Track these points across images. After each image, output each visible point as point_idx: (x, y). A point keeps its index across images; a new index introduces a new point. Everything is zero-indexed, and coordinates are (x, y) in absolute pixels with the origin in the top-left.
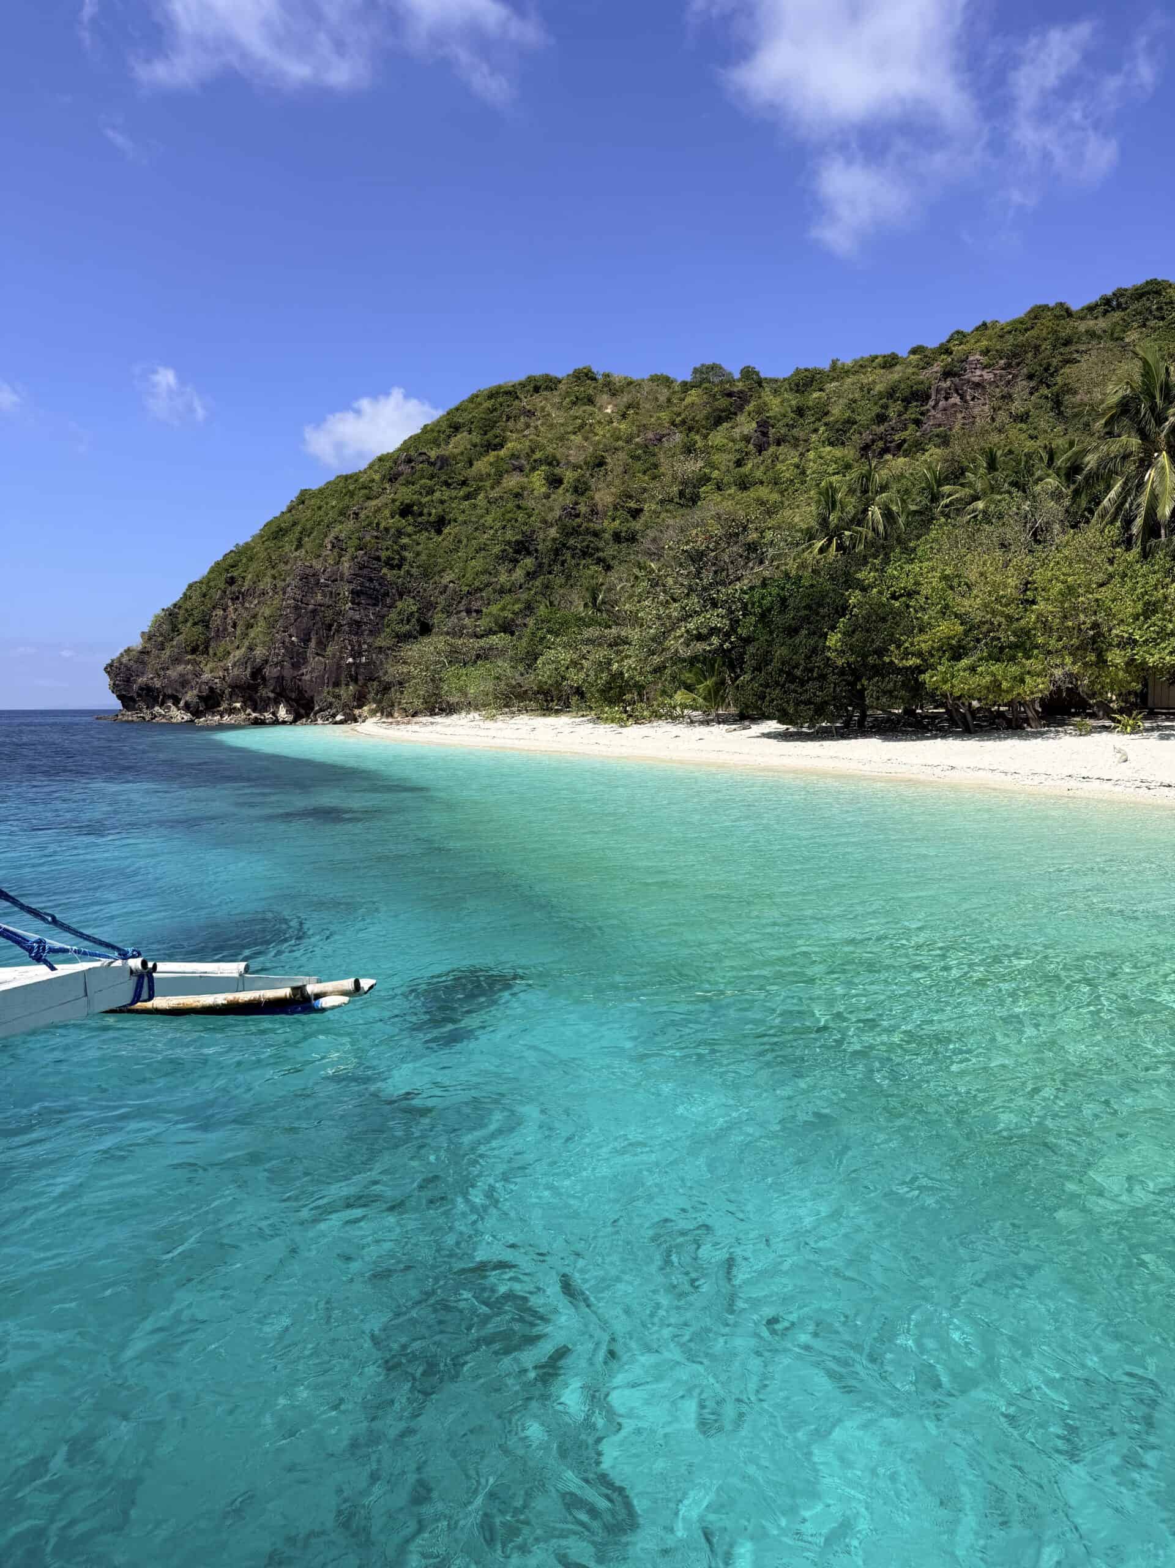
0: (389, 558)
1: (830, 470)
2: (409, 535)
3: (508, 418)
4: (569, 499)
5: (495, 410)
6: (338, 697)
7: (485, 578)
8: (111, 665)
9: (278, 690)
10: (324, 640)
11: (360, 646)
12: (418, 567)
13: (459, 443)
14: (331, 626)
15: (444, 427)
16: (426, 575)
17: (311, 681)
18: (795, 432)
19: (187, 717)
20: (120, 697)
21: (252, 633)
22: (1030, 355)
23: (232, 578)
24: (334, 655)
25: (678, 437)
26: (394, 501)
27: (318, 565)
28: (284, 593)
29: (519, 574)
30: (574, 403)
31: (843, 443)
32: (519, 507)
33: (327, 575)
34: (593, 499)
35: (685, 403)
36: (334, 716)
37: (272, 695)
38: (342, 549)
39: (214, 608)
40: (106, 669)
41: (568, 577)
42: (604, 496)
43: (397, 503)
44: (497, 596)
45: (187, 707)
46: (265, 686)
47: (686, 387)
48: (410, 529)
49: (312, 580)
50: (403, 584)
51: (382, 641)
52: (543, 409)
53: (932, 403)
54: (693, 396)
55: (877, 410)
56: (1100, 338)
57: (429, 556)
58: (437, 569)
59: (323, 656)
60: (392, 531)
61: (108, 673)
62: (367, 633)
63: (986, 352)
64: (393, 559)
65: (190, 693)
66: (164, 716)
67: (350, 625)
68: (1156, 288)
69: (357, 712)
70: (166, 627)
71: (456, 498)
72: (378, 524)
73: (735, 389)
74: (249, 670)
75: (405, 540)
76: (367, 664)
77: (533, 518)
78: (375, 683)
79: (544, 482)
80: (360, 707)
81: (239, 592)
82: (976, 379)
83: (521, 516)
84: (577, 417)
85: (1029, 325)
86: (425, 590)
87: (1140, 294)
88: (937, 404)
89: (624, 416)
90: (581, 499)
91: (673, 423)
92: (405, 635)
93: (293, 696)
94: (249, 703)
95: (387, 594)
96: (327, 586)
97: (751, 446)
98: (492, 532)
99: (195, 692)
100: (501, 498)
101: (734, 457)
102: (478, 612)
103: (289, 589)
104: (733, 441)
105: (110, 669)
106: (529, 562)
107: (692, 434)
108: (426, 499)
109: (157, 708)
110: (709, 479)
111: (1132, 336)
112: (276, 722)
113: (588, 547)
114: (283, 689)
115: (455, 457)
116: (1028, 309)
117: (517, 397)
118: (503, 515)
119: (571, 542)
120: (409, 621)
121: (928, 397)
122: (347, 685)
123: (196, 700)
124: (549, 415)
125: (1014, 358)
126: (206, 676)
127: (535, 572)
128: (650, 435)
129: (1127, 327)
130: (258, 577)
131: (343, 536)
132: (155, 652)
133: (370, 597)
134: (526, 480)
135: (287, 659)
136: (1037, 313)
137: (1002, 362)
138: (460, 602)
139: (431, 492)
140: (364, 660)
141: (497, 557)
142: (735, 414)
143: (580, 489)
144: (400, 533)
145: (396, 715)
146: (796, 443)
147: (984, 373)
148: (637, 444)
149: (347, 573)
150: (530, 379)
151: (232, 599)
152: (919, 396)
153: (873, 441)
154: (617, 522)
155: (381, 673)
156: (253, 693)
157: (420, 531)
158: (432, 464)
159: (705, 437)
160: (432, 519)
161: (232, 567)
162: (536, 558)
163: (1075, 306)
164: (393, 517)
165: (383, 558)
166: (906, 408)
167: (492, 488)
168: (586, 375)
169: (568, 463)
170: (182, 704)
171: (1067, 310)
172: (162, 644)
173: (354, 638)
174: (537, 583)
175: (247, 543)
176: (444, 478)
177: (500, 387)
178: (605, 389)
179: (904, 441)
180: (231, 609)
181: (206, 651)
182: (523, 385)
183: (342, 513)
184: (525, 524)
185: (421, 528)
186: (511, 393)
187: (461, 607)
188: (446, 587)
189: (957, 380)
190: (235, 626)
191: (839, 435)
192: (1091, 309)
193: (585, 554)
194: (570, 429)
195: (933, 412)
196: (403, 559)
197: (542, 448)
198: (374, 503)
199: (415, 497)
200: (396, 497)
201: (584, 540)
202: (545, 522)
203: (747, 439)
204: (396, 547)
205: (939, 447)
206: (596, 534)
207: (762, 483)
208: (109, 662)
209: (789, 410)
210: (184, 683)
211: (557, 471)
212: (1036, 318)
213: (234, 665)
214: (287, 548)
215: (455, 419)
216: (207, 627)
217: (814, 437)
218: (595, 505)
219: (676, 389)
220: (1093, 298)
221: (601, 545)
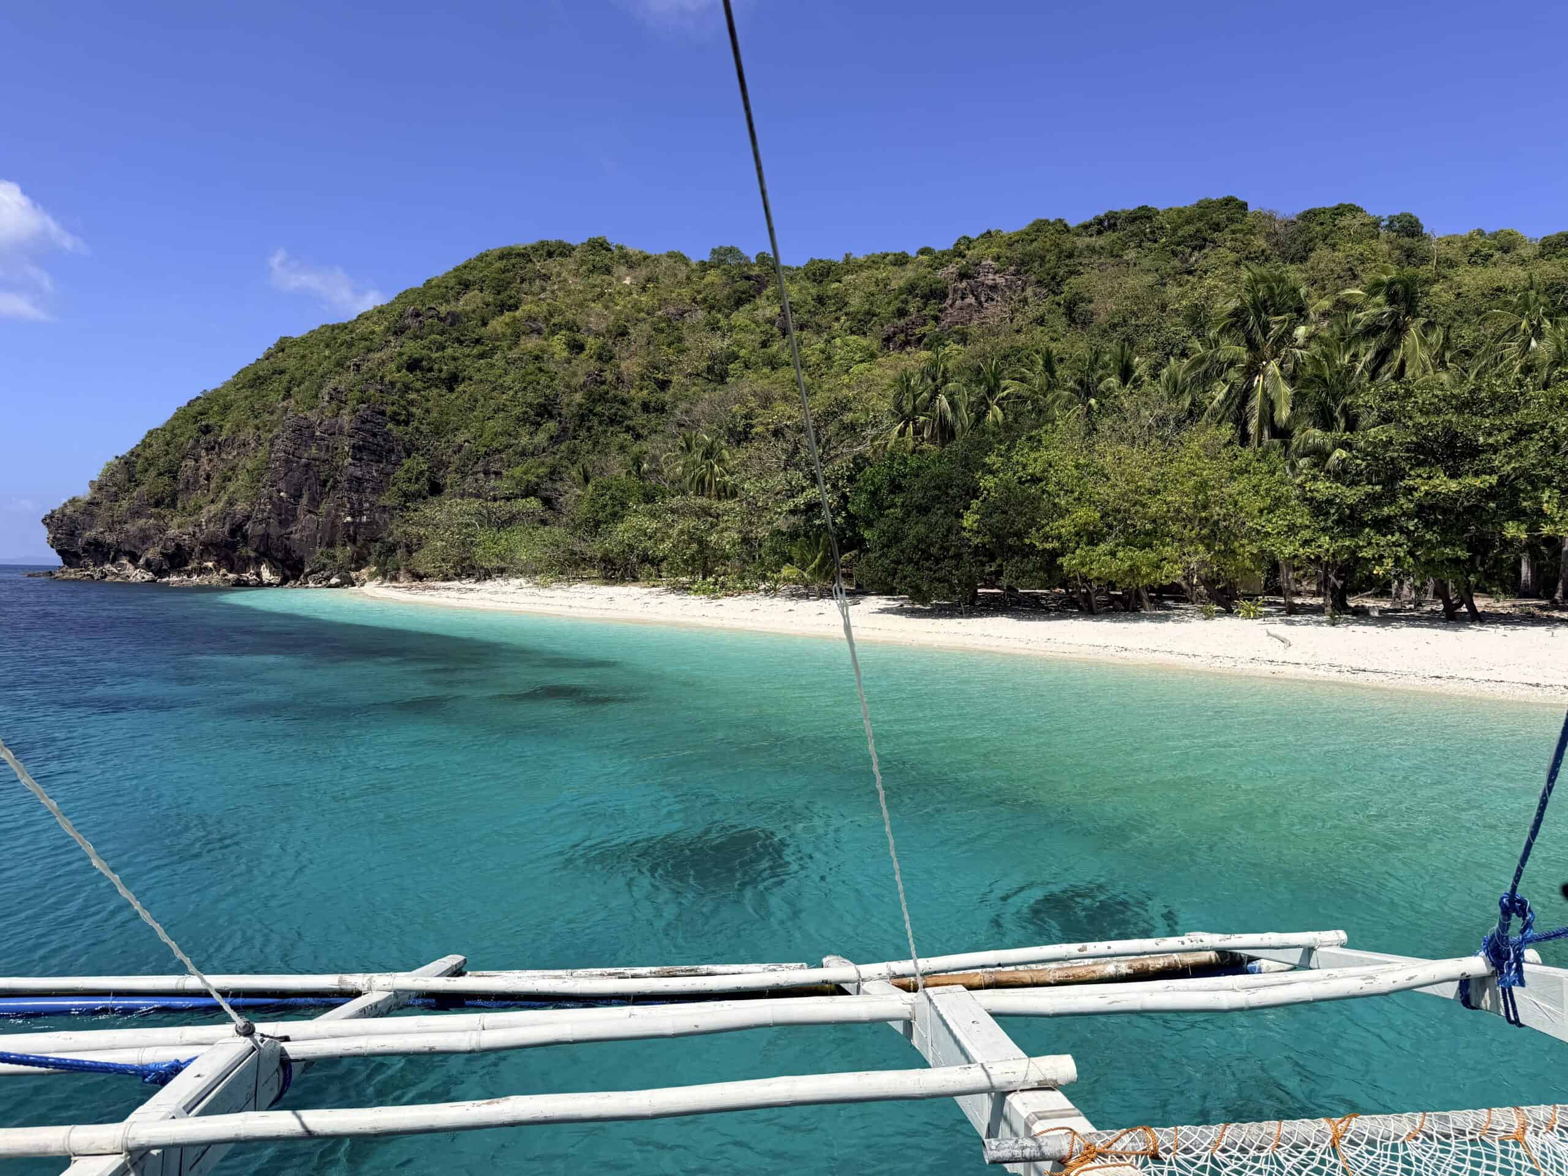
0: (396, 414)
1: (857, 357)
2: (418, 391)
3: (523, 281)
4: (593, 365)
5: (508, 271)
6: (333, 557)
7: (504, 440)
8: (51, 517)
9: (262, 549)
10: (317, 497)
11: (361, 504)
12: (428, 424)
13: (471, 301)
14: (326, 482)
15: (452, 282)
16: (438, 431)
17: (301, 540)
18: (817, 318)
19: (149, 576)
20: (59, 552)
21: (231, 487)
22: (1036, 264)
23: (207, 426)
24: (329, 514)
25: (701, 314)
26: (401, 354)
27: (313, 416)
28: (272, 445)
29: (541, 438)
30: (591, 272)
31: (864, 333)
32: (541, 370)
33: (323, 428)
34: (619, 367)
35: (705, 281)
36: (328, 578)
37: (252, 554)
38: (341, 401)
39: (183, 458)
40: (43, 521)
41: (596, 443)
42: (630, 365)
43: (405, 357)
44: (518, 458)
45: (148, 566)
46: (246, 544)
47: (704, 267)
48: (419, 385)
49: (306, 433)
50: (410, 441)
51: (385, 500)
52: (559, 275)
53: (949, 302)
54: (712, 276)
55: (896, 304)
56: (1100, 254)
57: (441, 413)
58: (451, 426)
59: (316, 514)
60: (399, 385)
61: (48, 525)
62: (369, 490)
63: (997, 258)
64: (400, 414)
65: (151, 551)
66: (117, 575)
67: (350, 481)
68: (1148, 214)
69: (353, 574)
70: (119, 476)
71: (469, 356)
72: (382, 378)
73: (753, 273)
74: (227, 526)
75: (412, 396)
76: (368, 523)
77: (556, 382)
78: (378, 544)
79: (564, 346)
80: (358, 569)
81: (216, 442)
82: (990, 283)
83: (544, 379)
84: (595, 286)
85: (1033, 237)
86: (436, 448)
87: (1134, 218)
88: (954, 303)
89: (644, 289)
90: (606, 367)
91: (694, 300)
92: (413, 495)
93: (280, 555)
94: (224, 562)
95: (391, 451)
96: (323, 439)
97: (775, 330)
98: (511, 393)
99: (158, 549)
100: (520, 359)
101: (759, 338)
102: (497, 473)
103: (279, 441)
104: (756, 322)
105: (49, 521)
106: (552, 426)
107: (713, 312)
108: (437, 355)
109: (108, 566)
110: (737, 358)
111: (1131, 255)
112: (261, 584)
113: (616, 415)
114: (268, 548)
115: (466, 314)
116: (1031, 222)
117: (531, 260)
118: (523, 376)
119: (599, 409)
120: (417, 479)
121: (946, 296)
122: (344, 545)
123: (159, 557)
124: (565, 280)
125: (1023, 265)
126: (172, 532)
127: (558, 436)
128: (672, 310)
129: (1125, 246)
130: (238, 428)
131: (342, 388)
132: (106, 503)
133: (374, 453)
134: (545, 343)
135: (273, 515)
136: (1040, 227)
137: (1012, 268)
138: (476, 463)
139: (442, 348)
140: (364, 519)
141: (518, 419)
142: (754, 297)
143: (605, 357)
144: (407, 388)
145: (402, 579)
146: (819, 330)
147: (997, 277)
148: (660, 317)
149: (347, 428)
150: (543, 244)
151: (207, 449)
152: (937, 294)
153: (895, 334)
154: (645, 392)
155: (385, 535)
156: (230, 552)
157: (428, 388)
158: (441, 319)
159: (727, 316)
160: (443, 375)
161: (202, 414)
162: (560, 422)
163: (1072, 224)
164: (399, 371)
165: (388, 413)
166: (925, 305)
167: (510, 349)
168: (601, 245)
169: (589, 330)
170: (142, 561)
171: (1066, 226)
172: (116, 494)
173: (355, 496)
174: (562, 448)
175: (216, 390)
176: (455, 335)
177: (512, 249)
178: (622, 261)
179: (924, 335)
180: (204, 460)
181: (173, 504)
182: (535, 249)
183: (339, 364)
184: (548, 387)
185: (431, 384)
186: (524, 256)
187: (479, 467)
188: (461, 446)
189: (972, 282)
190: (208, 478)
191: (861, 324)
192: (1086, 227)
193: (612, 421)
194: (590, 296)
195: (950, 310)
196: (410, 415)
197: (561, 313)
198: (377, 355)
199: (424, 352)
200: (402, 350)
201: (612, 408)
202: (568, 386)
203: (771, 322)
204: (403, 403)
205: (958, 343)
206: (624, 402)
207: (788, 365)
208: (49, 512)
209: (810, 298)
210: (145, 538)
211: (578, 336)
212: (1038, 230)
213: (208, 521)
214: (273, 397)
215: (465, 277)
216: (175, 478)
217: (836, 325)
218: (621, 373)
219: (694, 267)
220: (1088, 218)
221: (630, 413)
